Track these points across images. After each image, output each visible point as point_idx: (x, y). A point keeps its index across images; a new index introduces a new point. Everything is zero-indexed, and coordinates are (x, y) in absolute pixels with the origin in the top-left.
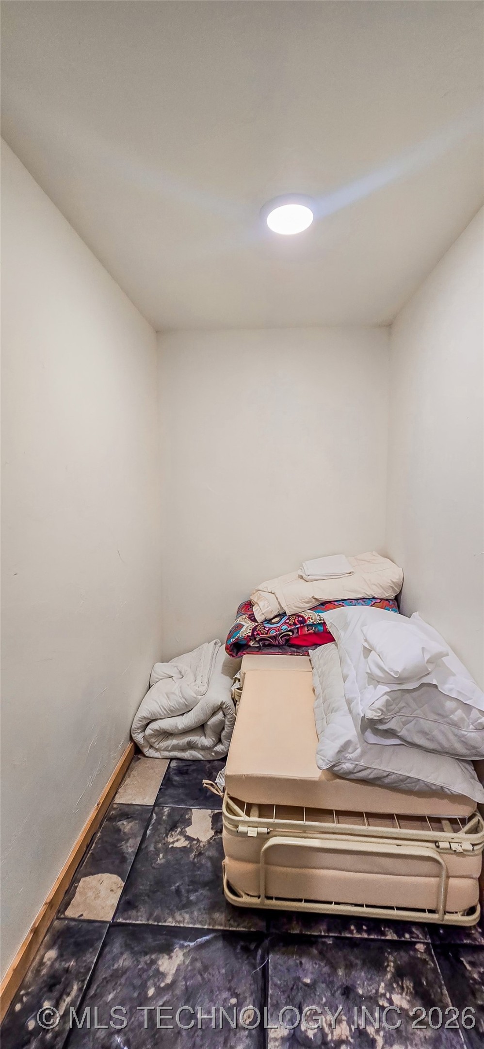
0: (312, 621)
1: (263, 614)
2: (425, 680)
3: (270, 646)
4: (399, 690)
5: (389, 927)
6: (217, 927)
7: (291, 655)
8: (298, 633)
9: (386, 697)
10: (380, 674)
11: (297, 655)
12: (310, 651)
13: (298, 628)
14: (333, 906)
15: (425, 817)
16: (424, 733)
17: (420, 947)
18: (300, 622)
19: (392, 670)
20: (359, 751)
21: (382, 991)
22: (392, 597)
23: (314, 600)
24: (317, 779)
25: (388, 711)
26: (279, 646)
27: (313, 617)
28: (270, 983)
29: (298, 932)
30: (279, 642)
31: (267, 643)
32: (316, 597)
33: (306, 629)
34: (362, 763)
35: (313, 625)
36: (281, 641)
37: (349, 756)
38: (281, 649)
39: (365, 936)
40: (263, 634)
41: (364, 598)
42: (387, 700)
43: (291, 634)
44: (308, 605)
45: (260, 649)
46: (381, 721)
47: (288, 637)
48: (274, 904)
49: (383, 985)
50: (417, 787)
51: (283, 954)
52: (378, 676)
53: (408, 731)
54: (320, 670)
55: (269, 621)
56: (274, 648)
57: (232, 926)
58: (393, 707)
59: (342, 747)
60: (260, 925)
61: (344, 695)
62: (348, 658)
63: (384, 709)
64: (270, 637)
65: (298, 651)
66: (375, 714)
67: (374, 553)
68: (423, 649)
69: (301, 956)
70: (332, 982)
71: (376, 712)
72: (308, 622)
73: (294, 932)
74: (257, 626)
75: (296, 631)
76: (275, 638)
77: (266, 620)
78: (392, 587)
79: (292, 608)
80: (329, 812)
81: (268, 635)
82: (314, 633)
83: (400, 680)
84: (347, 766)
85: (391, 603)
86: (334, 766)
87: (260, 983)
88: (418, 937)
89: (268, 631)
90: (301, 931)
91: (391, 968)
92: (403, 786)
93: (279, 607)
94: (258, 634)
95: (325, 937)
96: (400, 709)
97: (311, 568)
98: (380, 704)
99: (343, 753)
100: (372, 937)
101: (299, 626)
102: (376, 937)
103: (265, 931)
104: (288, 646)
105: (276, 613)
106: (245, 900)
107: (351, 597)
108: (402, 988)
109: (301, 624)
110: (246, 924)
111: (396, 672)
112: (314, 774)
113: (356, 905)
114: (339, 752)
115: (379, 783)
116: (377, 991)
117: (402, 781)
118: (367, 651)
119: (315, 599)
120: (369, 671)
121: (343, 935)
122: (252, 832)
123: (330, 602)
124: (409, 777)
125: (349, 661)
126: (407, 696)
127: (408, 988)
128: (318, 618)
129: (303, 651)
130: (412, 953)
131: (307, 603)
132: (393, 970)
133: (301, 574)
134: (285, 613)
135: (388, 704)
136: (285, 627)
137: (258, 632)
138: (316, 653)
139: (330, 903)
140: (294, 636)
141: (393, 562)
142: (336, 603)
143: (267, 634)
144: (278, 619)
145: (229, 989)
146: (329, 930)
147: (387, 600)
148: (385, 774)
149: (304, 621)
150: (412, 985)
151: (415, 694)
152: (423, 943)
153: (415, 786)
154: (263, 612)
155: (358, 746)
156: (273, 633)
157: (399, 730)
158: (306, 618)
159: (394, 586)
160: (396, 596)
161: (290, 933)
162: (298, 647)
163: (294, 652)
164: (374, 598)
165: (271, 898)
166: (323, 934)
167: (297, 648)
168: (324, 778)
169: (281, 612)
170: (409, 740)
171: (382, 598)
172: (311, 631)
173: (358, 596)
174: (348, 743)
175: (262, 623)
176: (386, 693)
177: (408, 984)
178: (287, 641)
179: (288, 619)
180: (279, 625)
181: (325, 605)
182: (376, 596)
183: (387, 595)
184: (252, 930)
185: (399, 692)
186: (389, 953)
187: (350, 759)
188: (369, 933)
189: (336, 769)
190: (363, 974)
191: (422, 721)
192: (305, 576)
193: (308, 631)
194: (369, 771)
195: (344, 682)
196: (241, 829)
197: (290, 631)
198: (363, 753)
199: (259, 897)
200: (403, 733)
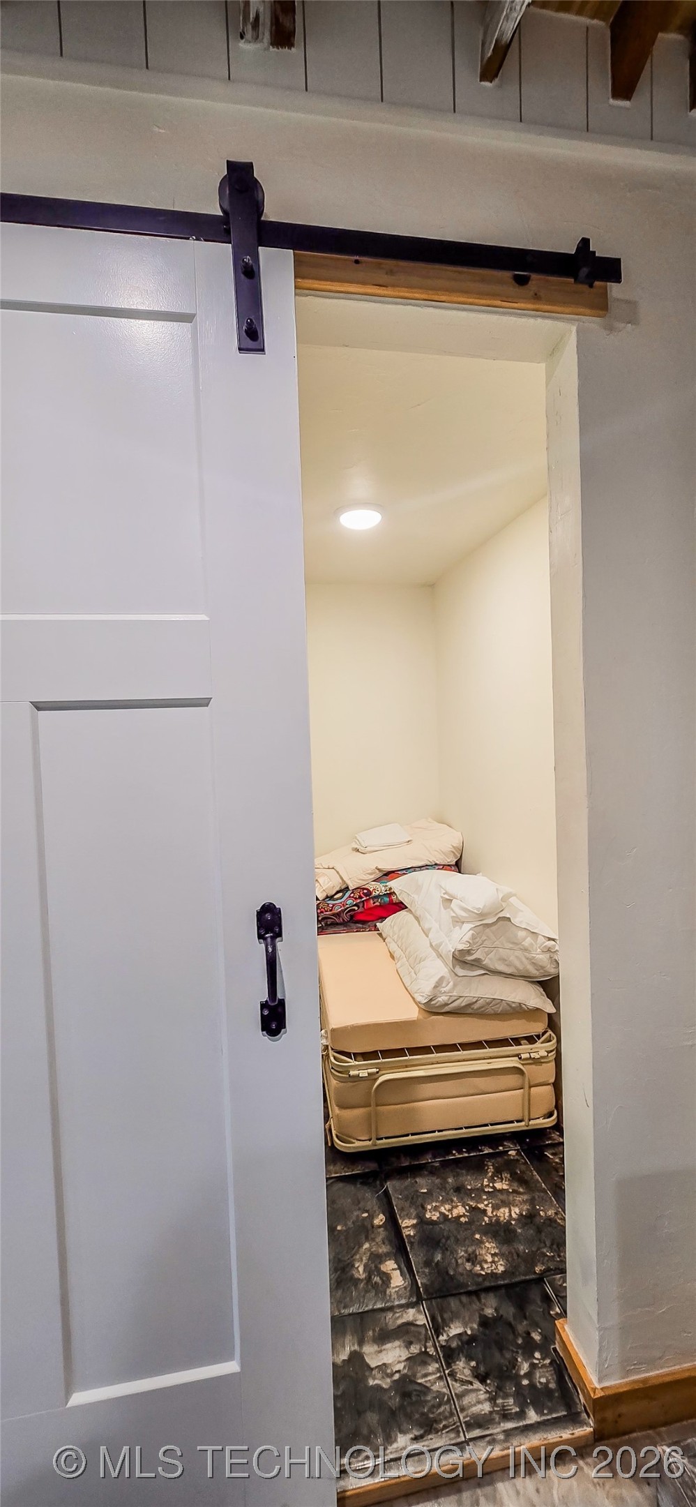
0: (377, 893)
1: (324, 890)
2: (501, 915)
3: (334, 924)
4: (480, 925)
5: (485, 1146)
6: (333, 1175)
7: (357, 931)
8: (363, 906)
9: (471, 932)
10: (464, 914)
11: (363, 931)
12: (378, 924)
13: (363, 901)
14: (437, 1133)
15: (507, 1039)
16: (503, 960)
17: (512, 1153)
18: (366, 895)
19: (473, 908)
20: (451, 984)
21: (485, 1183)
22: (454, 863)
23: (377, 871)
24: (416, 1019)
25: (475, 944)
26: (344, 924)
27: (379, 888)
28: (393, 1198)
29: (408, 1164)
30: (343, 920)
31: (329, 921)
32: (379, 867)
33: (372, 902)
34: (455, 994)
35: (379, 896)
36: (346, 918)
37: (443, 990)
38: (346, 926)
39: (466, 1155)
40: (327, 911)
41: (427, 865)
42: (473, 934)
43: (356, 908)
44: (372, 876)
45: (323, 929)
46: (469, 952)
47: (353, 913)
48: (383, 1143)
49: (486, 1180)
50: (501, 1008)
51: (399, 1179)
52: (462, 917)
53: (490, 959)
54: (396, 937)
55: (331, 898)
56: (340, 926)
57: (347, 1172)
58: (477, 940)
59: (437, 983)
60: (372, 1166)
61: (429, 945)
62: (427, 914)
63: (471, 941)
64: (333, 915)
65: (364, 926)
66: (465, 946)
67: (430, 819)
68: (497, 889)
69: (414, 1178)
70: (445, 1188)
71: (464, 943)
72: (374, 893)
73: (404, 1165)
74: (320, 903)
75: (361, 905)
76: (338, 915)
77: (327, 897)
78: (453, 852)
79: (355, 882)
80: (426, 1050)
81: (333, 912)
82: (380, 906)
83: (482, 915)
84: (442, 999)
85: (453, 868)
86: (431, 1000)
87: (385, 1200)
88: (509, 1147)
89: (332, 907)
90: (410, 1163)
91: (491, 1169)
92: (489, 1010)
93: (341, 881)
94: (322, 912)
95: (432, 1162)
96: (483, 941)
97: (369, 839)
98: (467, 937)
99: (438, 988)
100: (472, 1154)
101: (365, 899)
102: (475, 1154)
103: (378, 1170)
104: (352, 923)
105: (338, 889)
106: (357, 1145)
107: (414, 865)
108: (502, 1179)
109: (366, 896)
110: (359, 1168)
111: (478, 909)
112: (413, 1013)
113: (456, 1129)
114: (435, 987)
115: (470, 1011)
116: (482, 1184)
117: (488, 1004)
118: (448, 901)
119: (378, 869)
120: (454, 915)
121: (447, 1158)
122: (363, 1073)
123: (393, 872)
124: (494, 999)
125: (429, 917)
126: (488, 930)
127: (506, 1177)
128: (383, 888)
129: (369, 926)
130: (506, 1157)
131: (371, 874)
132: (492, 1170)
133: (356, 846)
134: (348, 888)
135: (473, 937)
136: (350, 902)
137: (322, 910)
138: (388, 925)
139: (434, 1132)
140: (360, 910)
141: (450, 827)
142: (399, 872)
143: (331, 910)
144: (340, 894)
145: (359, 1209)
146: (435, 1157)
147: (449, 865)
148: (475, 999)
149: (369, 893)
150: (509, 1175)
151: (494, 928)
152: (515, 1150)
153: (499, 1008)
154: (324, 888)
155: (450, 980)
156: (337, 909)
157: (483, 959)
158: (371, 890)
159: (454, 851)
160: (456, 862)
161: (401, 1167)
162: (364, 922)
163: (360, 928)
164: (436, 864)
165: (381, 1139)
166: (430, 1161)
167: (363, 924)
168: (421, 1017)
169: (343, 888)
170: (492, 967)
171: (444, 864)
172: (377, 904)
173: (420, 864)
174: (442, 979)
175: (324, 900)
176: (470, 929)
177: (506, 1175)
178: (352, 917)
179: (352, 893)
180: (343, 900)
181: (389, 874)
182: (438, 862)
183: (449, 861)
184: (367, 1170)
185: (480, 927)
186: (487, 1162)
187: (445, 992)
188: (468, 1152)
189: (433, 1003)
190: (469, 1177)
191: (501, 950)
192: (361, 849)
193: (374, 903)
194: (462, 999)
195: (428, 937)
196: (352, 1073)
197: (355, 905)
198: (455, 985)
199: (370, 1140)
200: (486, 962)
